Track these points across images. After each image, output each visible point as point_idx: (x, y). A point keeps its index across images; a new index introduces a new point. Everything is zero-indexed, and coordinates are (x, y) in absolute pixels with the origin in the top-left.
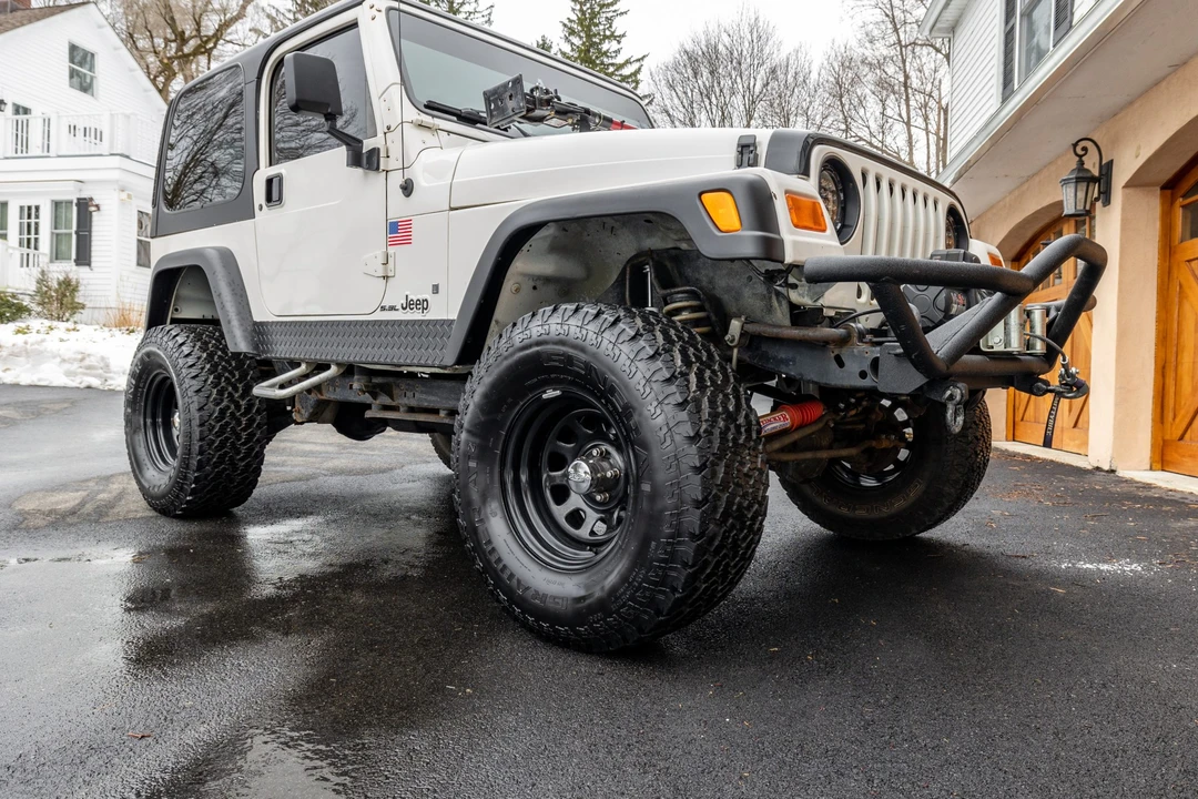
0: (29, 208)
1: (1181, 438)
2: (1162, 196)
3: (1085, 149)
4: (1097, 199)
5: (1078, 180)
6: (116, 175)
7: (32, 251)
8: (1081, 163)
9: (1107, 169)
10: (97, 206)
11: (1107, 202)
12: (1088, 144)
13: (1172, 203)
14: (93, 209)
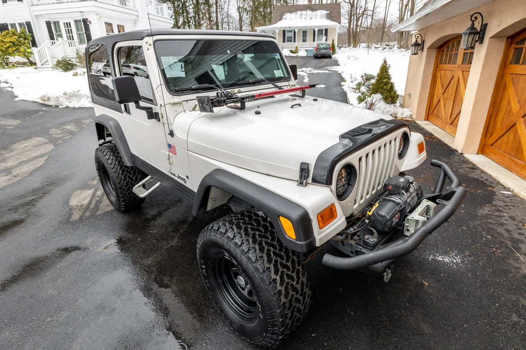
0: (67, 23)
1: (492, 145)
2: (507, 42)
3: (476, 18)
4: (477, 41)
5: (470, 33)
6: (93, 9)
7: (72, 41)
8: (473, 24)
9: (484, 27)
10: (90, 22)
11: (481, 42)
12: (479, 16)
13: (511, 45)
14: (88, 23)
